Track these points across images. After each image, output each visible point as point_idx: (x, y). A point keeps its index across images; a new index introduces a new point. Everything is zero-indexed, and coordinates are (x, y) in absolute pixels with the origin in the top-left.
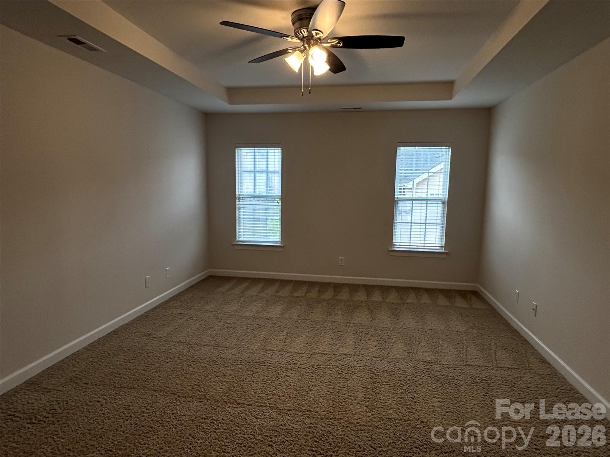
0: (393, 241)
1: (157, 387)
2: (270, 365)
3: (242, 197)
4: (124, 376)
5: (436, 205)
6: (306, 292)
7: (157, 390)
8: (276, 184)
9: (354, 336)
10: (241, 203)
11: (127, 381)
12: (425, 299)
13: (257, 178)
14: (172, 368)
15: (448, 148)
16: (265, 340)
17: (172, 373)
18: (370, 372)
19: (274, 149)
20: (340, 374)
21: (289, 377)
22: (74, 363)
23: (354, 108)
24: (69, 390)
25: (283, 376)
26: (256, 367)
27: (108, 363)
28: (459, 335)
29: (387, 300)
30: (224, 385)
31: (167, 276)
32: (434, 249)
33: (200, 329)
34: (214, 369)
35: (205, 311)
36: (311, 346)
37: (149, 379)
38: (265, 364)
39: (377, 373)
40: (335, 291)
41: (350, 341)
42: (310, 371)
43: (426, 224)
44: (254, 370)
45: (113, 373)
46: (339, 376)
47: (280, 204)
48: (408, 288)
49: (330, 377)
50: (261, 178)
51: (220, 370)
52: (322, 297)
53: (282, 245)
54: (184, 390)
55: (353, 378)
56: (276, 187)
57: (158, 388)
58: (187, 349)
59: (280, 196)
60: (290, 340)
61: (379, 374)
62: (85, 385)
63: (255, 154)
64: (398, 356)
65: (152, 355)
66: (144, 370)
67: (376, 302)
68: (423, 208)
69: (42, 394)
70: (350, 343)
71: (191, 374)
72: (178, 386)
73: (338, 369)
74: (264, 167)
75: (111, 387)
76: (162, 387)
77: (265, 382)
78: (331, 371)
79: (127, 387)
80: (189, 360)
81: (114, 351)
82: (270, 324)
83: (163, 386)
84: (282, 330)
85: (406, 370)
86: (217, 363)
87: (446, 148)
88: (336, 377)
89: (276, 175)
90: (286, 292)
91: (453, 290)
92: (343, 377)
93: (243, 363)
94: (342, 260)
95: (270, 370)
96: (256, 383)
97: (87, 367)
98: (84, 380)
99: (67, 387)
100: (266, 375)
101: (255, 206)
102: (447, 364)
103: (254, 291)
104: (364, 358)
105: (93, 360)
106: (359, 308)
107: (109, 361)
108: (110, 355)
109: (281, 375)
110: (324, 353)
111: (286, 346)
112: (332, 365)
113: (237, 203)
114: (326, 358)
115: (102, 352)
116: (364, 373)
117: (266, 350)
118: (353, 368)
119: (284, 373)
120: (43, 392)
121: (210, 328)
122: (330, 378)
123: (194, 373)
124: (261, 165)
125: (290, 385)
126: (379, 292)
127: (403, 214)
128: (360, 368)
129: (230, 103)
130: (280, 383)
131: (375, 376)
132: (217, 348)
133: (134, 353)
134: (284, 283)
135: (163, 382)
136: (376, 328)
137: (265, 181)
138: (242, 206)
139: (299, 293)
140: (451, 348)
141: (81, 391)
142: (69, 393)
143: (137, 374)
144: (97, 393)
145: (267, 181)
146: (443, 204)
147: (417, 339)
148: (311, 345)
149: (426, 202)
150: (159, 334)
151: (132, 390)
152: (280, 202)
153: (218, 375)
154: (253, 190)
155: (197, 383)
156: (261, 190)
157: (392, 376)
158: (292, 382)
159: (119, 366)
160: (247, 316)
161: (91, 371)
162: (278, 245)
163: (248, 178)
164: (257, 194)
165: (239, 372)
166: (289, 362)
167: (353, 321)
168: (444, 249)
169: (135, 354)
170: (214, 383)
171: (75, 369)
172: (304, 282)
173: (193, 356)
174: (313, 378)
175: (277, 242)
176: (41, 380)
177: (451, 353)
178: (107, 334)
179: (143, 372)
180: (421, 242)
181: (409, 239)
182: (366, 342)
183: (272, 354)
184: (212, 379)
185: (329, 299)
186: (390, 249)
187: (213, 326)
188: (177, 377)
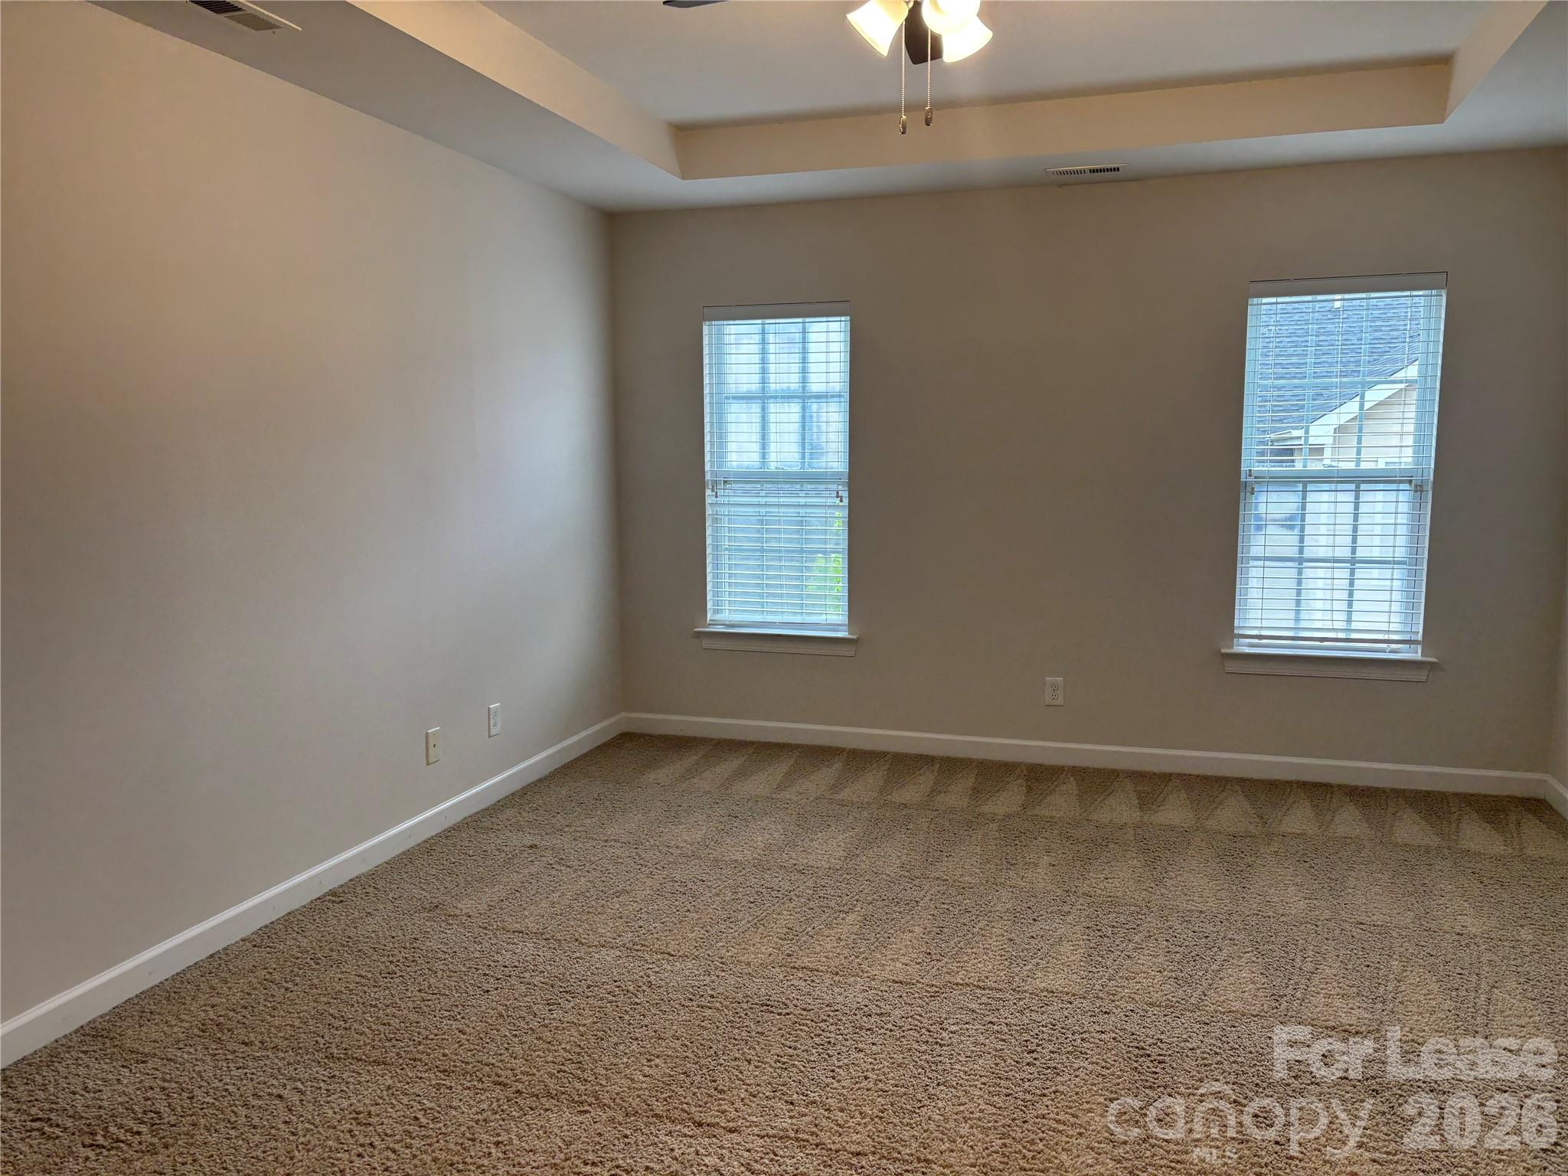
0: (1236, 624)
1: (452, 1064)
2: (805, 1013)
3: (725, 482)
4: (356, 1026)
5: (1392, 496)
6: (933, 791)
7: (453, 1072)
8: (833, 437)
9: (1086, 937)
10: (720, 500)
11: (368, 1041)
12: (1348, 821)
13: (772, 418)
14: (500, 1008)
15: (1434, 292)
16: (790, 937)
17: (501, 1021)
18: (1136, 1051)
19: (825, 319)
20: (1033, 1052)
21: (861, 1055)
22: (215, 982)
23: (1093, 171)
24: (197, 1060)
25: (844, 1049)
26: (759, 1019)
27: (313, 986)
28: (1467, 945)
29: (1211, 824)
30: (657, 1066)
31: (494, 731)
32: (1383, 651)
33: (588, 894)
34: (627, 1017)
35: (606, 841)
36: (940, 961)
37: (432, 1036)
38: (787, 1011)
39: (1160, 1055)
40: (1030, 789)
41: (1071, 953)
42: (930, 1040)
43: (1353, 564)
44: (753, 1027)
45: (326, 1014)
46: (1028, 1058)
47: (846, 501)
48: (1290, 783)
49: (998, 1061)
50: (783, 417)
51: (646, 1022)
52: (985, 809)
53: (854, 637)
54: (534, 1075)
55: (1076, 1066)
56: (833, 447)
57: (455, 1066)
58: (548, 955)
59: (847, 476)
60: (873, 940)
61: (1167, 1059)
62: (243, 1048)
63: (763, 339)
64: (1237, 1006)
65: (441, 967)
66: (416, 1009)
67: (1172, 828)
68: (1341, 508)
69: (123, 1066)
70: (1073, 958)
71: (557, 1028)
72: (517, 1061)
73: (1026, 1037)
74: (793, 381)
75: (319, 1056)
76: (467, 1063)
77: (784, 1064)
78: (1004, 1040)
79: (364, 1057)
80: (552, 986)
81: (331, 950)
82: (808, 887)
83: (471, 1060)
84: (846, 908)
85: (1261, 1051)
86: (637, 1000)
87: (1428, 292)
88: (1017, 1062)
89: (833, 406)
90: (865, 786)
91: (1456, 795)
92: (1043, 1061)
93: (718, 1005)
94: (1055, 687)
95: (801, 1030)
96: (756, 1067)
97: (249, 994)
98: (241, 1033)
99: (192, 1050)
100: (788, 1043)
101: (763, 510)
102: (1413, 1040)
103: (761, 782)
104: (1117, 1007)
105: (268, 977)
106: (1111, 846)
107: (316, 981)
108: (318, 964)
109: (838, 1047)
110: (981, 984)
111: (857, 957)
112: (1007, 1024)
113: (709, 500)
114: (990, 1001)
115: (295, 951)
116: (1113, 1052)
117: (794, 968)
118: (1077, 1036)
119: (847, 1040)
120: (126, 1060)
121: (618, 894)
122: (996, 1064)
123: (565, 1025)
124: (784, 375)
125: (866, 1078)
126: (1183, 795)
127: (1271, 530)
128: (1103, 1036)
129: (684, 176)
130: (833, 1071)
131: (1151, 1065)
132: (640, 953)
133: (391, 958)
134: (858, 759)
135: (472, 1047)
136: (1166, 912)
137: (796, 427)
138: (725, 510)
139: (912, 792)
140: (1435, 987)
141: (232, 1065)
142: (197, 1069)
143: (397, 1021)
144: (276, 1071)
145: (804, 428)
146: (1416, 491)
147: (1311, 953)
148: (939, 957)
149: (1353, 486)
150: (465, 906)
151: (379, 1070)
152: (845, 494)
153: (638, 1035)
154: (756, 457)
155: (574, 1057)
156: (785, 453)
157: (1212, 1067)
158: (873, 1069)
159: (344, 997)
160: (736, 861)
161: (262, 1008)
162: (840, 635)
163: (744, 418)
164: (772, 467)
165: (706, 1029)
166: (866, 1009)
167: (1086, 889)
168: (1420, 651)
169: (391, 962)
170: (625, 1060)
171: (215, 1000)
172: (924, 761)
173: (563, 975)
174: (939, 1059)
175: (835, 627)
176: (120, 1027)
177: (1433, 1003)
178: (312, 902)
179: (414, 1017)
180: (1337, 625)
181: (1292, 615)
182: (1129, 957)
183: (813, 981)
184: (621, 1047)
185: (1008, 816)
186: (1223, 651)
187: (628, 888)
188: (516, 1036)
